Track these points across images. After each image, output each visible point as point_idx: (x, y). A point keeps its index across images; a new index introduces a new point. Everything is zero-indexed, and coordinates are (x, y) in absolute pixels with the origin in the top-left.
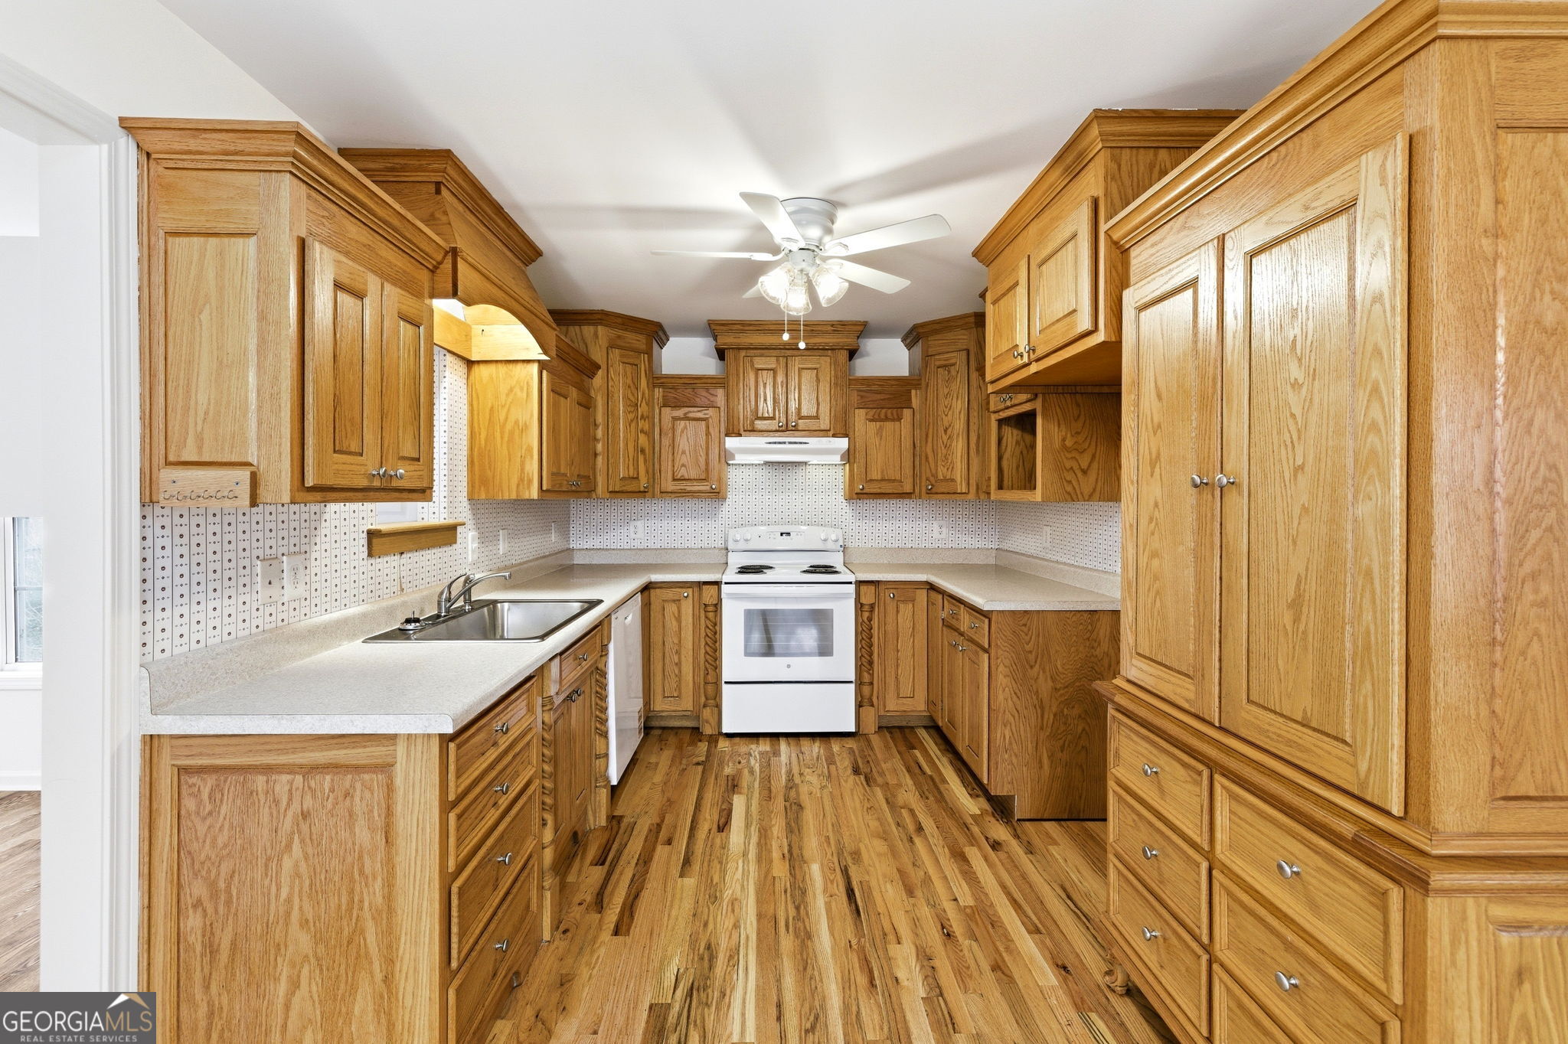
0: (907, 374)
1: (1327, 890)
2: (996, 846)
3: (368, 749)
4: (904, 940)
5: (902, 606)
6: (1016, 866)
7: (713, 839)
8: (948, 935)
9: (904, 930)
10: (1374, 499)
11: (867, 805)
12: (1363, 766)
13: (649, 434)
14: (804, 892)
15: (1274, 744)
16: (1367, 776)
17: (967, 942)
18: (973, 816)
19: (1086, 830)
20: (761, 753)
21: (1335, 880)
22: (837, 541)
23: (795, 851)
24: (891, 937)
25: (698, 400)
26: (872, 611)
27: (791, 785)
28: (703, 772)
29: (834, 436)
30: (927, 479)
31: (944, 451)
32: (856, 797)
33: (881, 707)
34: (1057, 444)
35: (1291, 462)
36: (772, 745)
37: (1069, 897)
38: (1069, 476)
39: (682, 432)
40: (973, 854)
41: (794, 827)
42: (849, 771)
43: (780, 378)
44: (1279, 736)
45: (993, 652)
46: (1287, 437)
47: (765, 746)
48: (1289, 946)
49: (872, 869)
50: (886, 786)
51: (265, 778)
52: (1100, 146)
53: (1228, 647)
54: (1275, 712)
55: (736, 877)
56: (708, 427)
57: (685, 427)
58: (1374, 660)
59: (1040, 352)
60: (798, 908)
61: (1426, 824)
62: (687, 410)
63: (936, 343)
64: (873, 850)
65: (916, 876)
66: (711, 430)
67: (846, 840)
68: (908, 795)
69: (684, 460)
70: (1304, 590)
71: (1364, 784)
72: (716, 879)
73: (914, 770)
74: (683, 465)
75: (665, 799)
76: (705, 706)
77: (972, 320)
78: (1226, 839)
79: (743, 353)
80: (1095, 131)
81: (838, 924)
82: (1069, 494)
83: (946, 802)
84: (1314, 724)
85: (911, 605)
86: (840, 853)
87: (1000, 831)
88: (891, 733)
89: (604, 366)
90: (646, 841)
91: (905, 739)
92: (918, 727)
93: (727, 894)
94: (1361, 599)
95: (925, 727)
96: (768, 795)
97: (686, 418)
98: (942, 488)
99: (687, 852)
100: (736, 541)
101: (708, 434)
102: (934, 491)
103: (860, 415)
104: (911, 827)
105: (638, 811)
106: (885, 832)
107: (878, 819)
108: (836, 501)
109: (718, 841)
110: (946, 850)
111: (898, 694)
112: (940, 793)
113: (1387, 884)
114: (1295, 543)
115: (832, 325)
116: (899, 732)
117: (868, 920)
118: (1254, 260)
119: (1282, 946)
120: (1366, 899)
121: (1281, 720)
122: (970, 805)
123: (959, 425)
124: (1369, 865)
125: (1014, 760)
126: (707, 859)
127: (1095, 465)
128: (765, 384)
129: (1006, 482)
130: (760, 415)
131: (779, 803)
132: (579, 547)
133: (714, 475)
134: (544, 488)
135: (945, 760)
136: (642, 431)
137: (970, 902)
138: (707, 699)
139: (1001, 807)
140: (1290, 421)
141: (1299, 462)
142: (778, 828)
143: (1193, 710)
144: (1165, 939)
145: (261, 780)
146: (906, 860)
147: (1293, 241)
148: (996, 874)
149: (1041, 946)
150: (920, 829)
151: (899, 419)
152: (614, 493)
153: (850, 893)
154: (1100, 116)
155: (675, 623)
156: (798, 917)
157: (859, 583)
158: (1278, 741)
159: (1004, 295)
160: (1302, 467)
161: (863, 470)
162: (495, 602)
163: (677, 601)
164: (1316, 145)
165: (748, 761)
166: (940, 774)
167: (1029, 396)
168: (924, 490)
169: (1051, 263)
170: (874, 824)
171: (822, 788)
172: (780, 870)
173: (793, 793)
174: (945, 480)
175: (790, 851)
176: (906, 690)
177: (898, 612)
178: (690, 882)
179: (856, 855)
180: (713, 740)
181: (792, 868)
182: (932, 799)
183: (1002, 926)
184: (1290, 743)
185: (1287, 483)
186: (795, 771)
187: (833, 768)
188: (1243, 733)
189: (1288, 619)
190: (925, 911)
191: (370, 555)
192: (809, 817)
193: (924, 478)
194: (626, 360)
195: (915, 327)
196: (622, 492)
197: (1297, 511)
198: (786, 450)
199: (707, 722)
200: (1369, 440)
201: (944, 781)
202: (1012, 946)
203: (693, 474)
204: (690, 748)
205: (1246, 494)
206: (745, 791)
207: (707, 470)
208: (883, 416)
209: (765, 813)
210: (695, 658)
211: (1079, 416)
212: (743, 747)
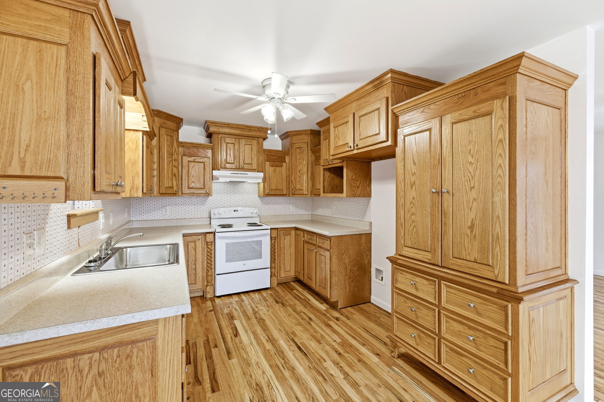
0: (281, 149)
1: (484, 309)
2: (337, 319)
3: (141, 330)
4: (327, 360)
5: (286, 237)
6: (347, 325)
7: (235, 340)
8: (339, 354)
9: (325, 356)
10: (500, 196)
11: (288, 314)
12: (496, 272)
13: (177, 167)
14: (283, 352)
15: (464, 269)
16: (498, 275)
17: (346, 355)
18: (325, 310)
19: (360, 308)
20: (236, 302)
21: (487, 305)
22: (256, 213)
23: (270, 337)
24: (322, 360)
25: (199, 154)
26: (275, 240)
27: (255, 313)
28: (215, 314)
29: (258, 172)
30: (292, 189)
31: (299, 179)
32: (283, 312)
33: (279, 276)
34: (350, 177)
35: (469, 186)
36: (239, 298)
37: (367, 331)
38: (354, 189)
39: (193, 167)
40: (331, 323)
41: (265, 329)
42: (275, 303)
43: (236, 147)
44: (465, 266)
45: (331, 250)
46: (468, 178)
47: (236, 298)
48: (470, 328)
49: (302, 337)
50: (290, 305)
51: (72, 359)
52: (390, 81)
53: (445, 242)
54: (463, 260)
55: (253, 354)
56: (204, 166)
57: (194, 165)
58: (500, 241)
59: (359, 146)
60: (283, 359)
61: (515, 285)
62: (194, 158)
63: (295, 139)
64: (298, 330)
65: (318, 336)
66: (206, 167)
67: (287, 328)
68: (300, 307)
69: (193, 179)
70: (474, 223)
71: (497, 277)
72: (245, 357)
73: (297, 297)
74: (193, 182)
75: (204, 329)
76: (207, 286)
77: (310, 132)
78: (445, 300)
79: (220, 136)
80: (390, 75)
81: (301, 361)
82: (354, 195)
83: (314, 307)
84: (478, 261)
85: (289, 236)
86: (287, 334)
87: (336, 314)
88: (282, 286)
89: (157, 135)
90: (205, 348)
91: (289, 287)
92: (290, 282)
93: (253, 361)
94: (496, 224)
95: (293, 282)
96: (248, 318)
97: (194, 162)
98: (299, 192)
99: (226, 349)
100: (215, 214)
101: (204, 168)
102: (295, 194)
103: (268, 163)
104: (307, 319)
105: (194, 336)
106: (299, 323)
107: (294, 318)
108: (255, 198)
109: (237, 341)
110: (323, 324)
111: (285, 271)
112: (310, 304)
113: (506, 303)
114: (471, 209)
115: (258, 128)
116: (284, 284)
117: (311, 356)
118: (454, 125)
119: (467, 328)
120: (498, 309)
121: (466, 262)
122: (323, 307)
123: (305, 170)
124: (499, 299)
125: (338, 288)
126: (237, 349)
127: (361, 185)
128: (230, 149)
129: (325, 191)
130: (228, 162)
131: (254, 321)
132: (135, 219)
133: (207, 187)
134: (144, 191)
135: (305, 292)
136: (174, 166)
137: (340, 341)
138: (208, 282)
139: (333, 306)
140: (469, 174)
141: (472, 185)
142: (259, 330)
143: (431, 262)
144: (419, 336)
145: (69, 362)
146: (312, 331)
147: (469, 121)
148: (342, 329)
149: (368, 349)
150: (310, 319)
151: (282, 166)
152: (162, 194)
153: (299, 348)
154: (392, 71)
155: (193, 251)
156: (285, 363)
157: (271, 229)
158: (465, 268)
159: (340, 125)
160: (473, 187)
161: (269, 185)
162: (122, 248)
163: (195, 242)
164: (476, 94)
165: (232, 306)
166: (307, 298)
167: (341, 161)
168: (291, 193)
169: (366, 117)
170: (294, 321)
171: (268, 311)
172: (269, 346)
173: (257, 315)
174: (299, 190)
175: (268, 338)
176: (288, 269)
177: (285, 239)
178: (234, 361)
179: (294, 333)
180: (212, 300)
181: (273, 344)
182: (308, 307)
183: (354, 346)
184: (469, 268)
185: (468, 192)
186: (254, 306)
187: (267, 302)
188: (451, 267)
189: (469, 232)
190: (328, 348)
191: (69, 227)
192: (268, 322)
193: (291, 189)
194: (167, 134)
195: (287, 133)
196: (166, 194)
197: (471, 200)
198: (238, 176)
199: (208, 292)
200: (498, 180)
201: (309, 300)
202: (360, 352)
203: (198, 186)
204: (203, 305)
205: (451, 195)
206: (237, 318)
207: (204, 184)
208: (276, 165)
209: (251, 325)
210: (203, 266)
211: (356, 169)
212: (227, 300)
